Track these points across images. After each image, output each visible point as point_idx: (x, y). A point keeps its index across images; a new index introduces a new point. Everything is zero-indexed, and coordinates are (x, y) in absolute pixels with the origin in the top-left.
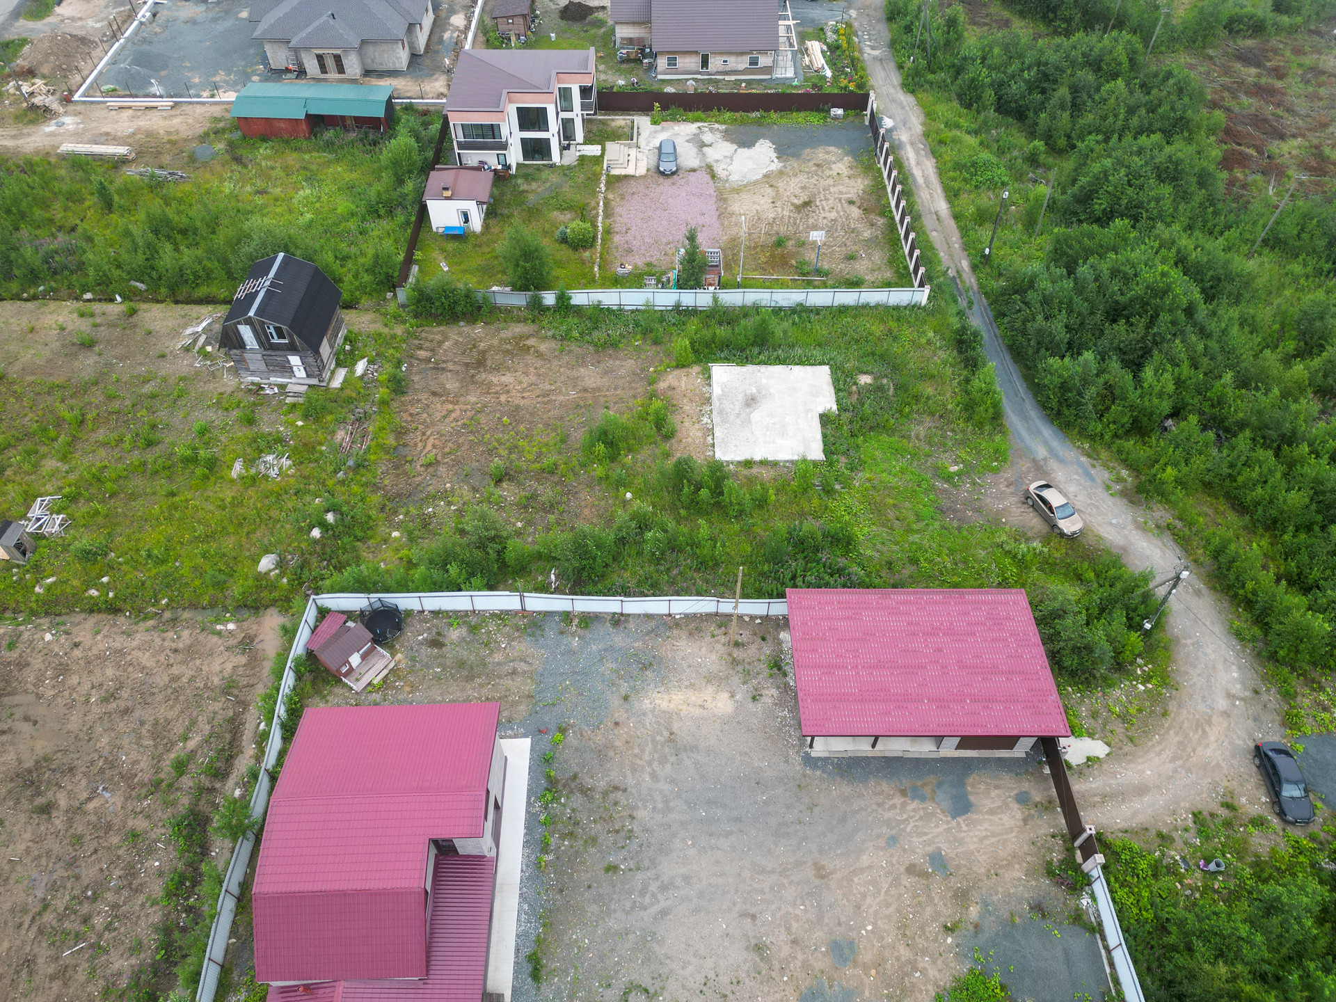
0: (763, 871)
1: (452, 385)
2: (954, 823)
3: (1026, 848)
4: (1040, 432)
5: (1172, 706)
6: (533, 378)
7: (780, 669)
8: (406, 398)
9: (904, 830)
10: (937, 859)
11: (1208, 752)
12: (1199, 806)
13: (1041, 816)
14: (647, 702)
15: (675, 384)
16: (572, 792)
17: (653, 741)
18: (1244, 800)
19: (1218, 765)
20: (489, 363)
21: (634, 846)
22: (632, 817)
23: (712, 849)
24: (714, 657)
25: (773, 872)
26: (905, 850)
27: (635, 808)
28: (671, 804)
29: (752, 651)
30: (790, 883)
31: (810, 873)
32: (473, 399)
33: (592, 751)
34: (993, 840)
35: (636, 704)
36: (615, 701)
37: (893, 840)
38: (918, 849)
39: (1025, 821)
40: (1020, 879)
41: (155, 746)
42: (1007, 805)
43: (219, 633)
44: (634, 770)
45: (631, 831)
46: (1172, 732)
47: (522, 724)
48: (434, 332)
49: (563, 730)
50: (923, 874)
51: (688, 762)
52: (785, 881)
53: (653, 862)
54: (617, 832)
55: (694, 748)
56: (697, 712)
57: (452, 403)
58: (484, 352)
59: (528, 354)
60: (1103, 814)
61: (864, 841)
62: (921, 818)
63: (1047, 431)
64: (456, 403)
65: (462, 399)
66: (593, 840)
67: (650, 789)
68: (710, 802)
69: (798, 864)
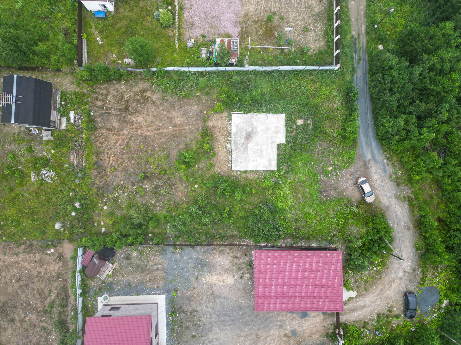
0: (240, 336)
1: (116, 124)
2: (301, 321)
3: (322, 328)
4: (371, 145)
5: (383, 276)
6: (152, 118)
7: (251, 266)
8: (97, 132)
9: (285, 323)
10: (294, 333)
11: (390, 292)
12: (380, 311)
13: (329, 318)
14: (204, 280)
15: (215, 124)
16: (180, 312)
17: (206, 293)
18: (395, 309)
19: (391, 297)
20: (130, 109)
21: (201, 330)
22: (200, 320)
23: (225, 330)
24: (228, 262)
25: (243, 336)
26: (284, 329)
27: (201, 317)
28: (212, 316)
29: (242, 260)
30: (248, 340)
31: (254, 336)
32: (126, 132)
33: (186, 298)
34: (312, 326)
35: (201, 281)
36: (193, 279)
37: (281, 326)
38: (288, 329)
39: (324, 320)
40: (318, 338)
41: (41, 298)
42: (319, 315)
43: (49, 254)
44: (200, 305)
45: (199, 325)
46: (380, 285)
47: (162, 289)
48: (102, 88)
49: (176, 291)
50: (289, 337)
51: (218, 302)
52: (247, 339)
53: (207, 334)
54: (195, 325)
55: (220, 297)
56: (221, 283)
57: (117, 135)
58: (127, 102)
59: (148, 102)
60: (349, 316)
61: (272, 327)
62: (291, 319)
63: (374, 144)
64: (119, 135)
65: (121, 133)
66: (188, 328)
67: (205, 311)
68: (225, 315)
69: (251, 334)
